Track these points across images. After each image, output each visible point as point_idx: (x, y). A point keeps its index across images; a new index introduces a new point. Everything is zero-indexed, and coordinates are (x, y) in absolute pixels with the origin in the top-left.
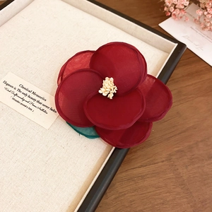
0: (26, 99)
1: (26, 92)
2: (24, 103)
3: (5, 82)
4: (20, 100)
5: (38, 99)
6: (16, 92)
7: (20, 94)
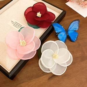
0: (17, 25)
1: (17, 24)
2: (16, 26)
3: (12, 21)
4: (15, 26)
5: (20, 25)
6: (14, 24)
7: (15, 24)
